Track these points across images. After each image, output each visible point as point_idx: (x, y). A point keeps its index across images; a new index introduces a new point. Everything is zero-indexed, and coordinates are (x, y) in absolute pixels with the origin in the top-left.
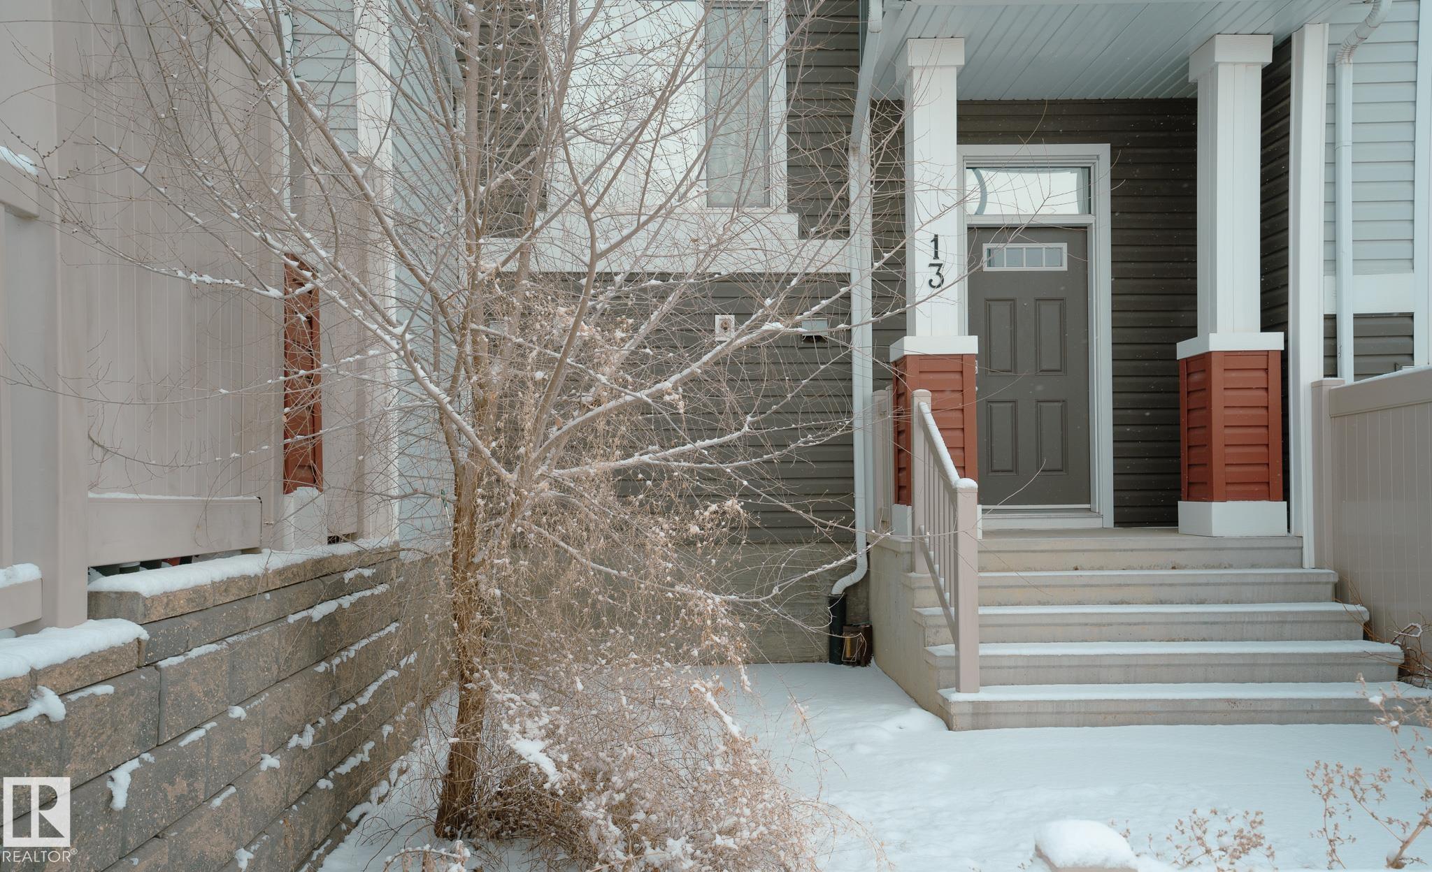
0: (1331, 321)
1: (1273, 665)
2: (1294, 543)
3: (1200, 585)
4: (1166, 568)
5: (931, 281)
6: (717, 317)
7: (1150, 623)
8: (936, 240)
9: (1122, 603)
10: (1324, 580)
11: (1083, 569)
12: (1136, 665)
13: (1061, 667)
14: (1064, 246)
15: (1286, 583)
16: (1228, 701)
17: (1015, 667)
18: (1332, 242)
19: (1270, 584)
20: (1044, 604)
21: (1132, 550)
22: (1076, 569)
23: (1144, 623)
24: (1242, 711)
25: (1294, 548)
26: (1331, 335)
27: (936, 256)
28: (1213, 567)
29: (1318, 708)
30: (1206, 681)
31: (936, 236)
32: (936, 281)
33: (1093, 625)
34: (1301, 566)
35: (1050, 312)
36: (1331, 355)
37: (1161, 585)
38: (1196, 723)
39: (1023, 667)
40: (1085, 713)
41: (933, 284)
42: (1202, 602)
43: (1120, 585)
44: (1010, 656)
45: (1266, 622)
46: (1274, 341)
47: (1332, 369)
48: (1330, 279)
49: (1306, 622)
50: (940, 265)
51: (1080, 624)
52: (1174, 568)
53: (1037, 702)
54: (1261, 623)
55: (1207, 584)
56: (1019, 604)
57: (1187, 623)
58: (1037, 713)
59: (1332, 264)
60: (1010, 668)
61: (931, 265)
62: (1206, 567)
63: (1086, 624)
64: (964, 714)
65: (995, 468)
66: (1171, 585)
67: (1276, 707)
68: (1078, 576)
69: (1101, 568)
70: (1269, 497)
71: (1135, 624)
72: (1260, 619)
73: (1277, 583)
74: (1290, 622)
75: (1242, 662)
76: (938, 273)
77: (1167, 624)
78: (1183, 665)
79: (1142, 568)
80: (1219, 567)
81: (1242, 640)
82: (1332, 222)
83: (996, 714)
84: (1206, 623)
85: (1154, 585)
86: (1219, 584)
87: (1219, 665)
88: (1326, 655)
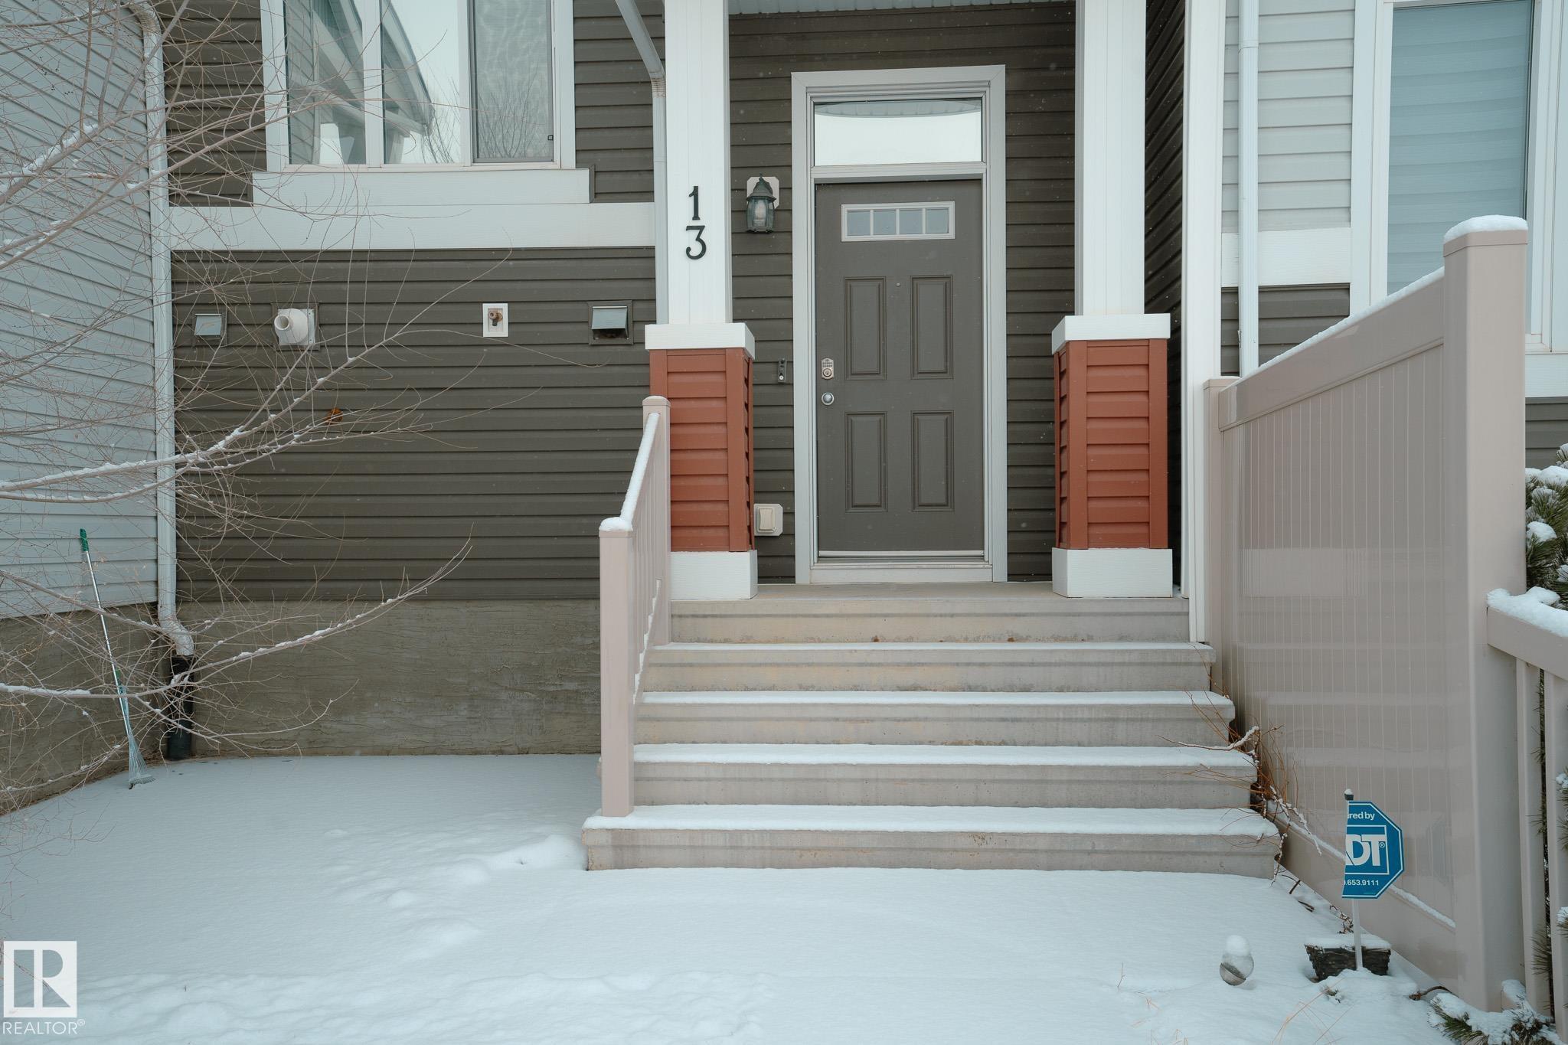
0: (1231, 295)
1: (1070, 782)
2: (1175, 607)
3: (1022, 665)
4: (999, 640)
5: (688, 249)
6: (486, 307)
7: (926, 719)
8: (695, 193)
9: (915, 688)
10: (1196, 659)
11: (885, 640)
12: (877, 780)
13: (771, 780)
14: (951, 206)
15: (1143, 664)
16: (974, 835)
17: (708, 780)
18: (1232, 186)
19: (1123, 664)
20: (807, 689)
21: (952, 616)
22: (876, 640)
23: (917, 719)
24: (993, 850)
25: (1178, 614)
26: (1231, 318)
27: (696, 217)
28: (1065, 639)
29: (1102, 847)
30: (977, 803)
31: (696, 189)
32: (696, 249)
33: (845, 720)
34: (1187, 639)
35: (931, 295)
36: (1231, 345)
37: (968, 664)
38: (928, 866)
39: (719, 780)
40: (771, 848)
41: (692, 253)
42: (1026, 689)
43: (910, 664)
44: (699, 764)
45: (1090, 720)
46: (1158, 326)
47: (1231, 366)
48: (1229, 237)
49: (1147, 720)
50: (701, 228)
51: (828, 719)
52: (1011, 640)
53: (703, 832)
54: (1082, 720)
55: (1032, 664)
56: (772, 688)
57: (978, 720)
58: (703, 847)
59: (1231, 216)
60: (700, 780)
61: (689, 228)
62: (1057, 639)
63: (837, 719)
64: (602, 847)
65: (857, 502)
66: (982, 665)
67: (1042, 845)
68: (851, 651)
69: (910, 640)
70: (1149, 543)
71: (905, 720)
72: (1080, 715)
73: (1130, 664)
74: (1123, 720)
75: (1025, 777)
76: (698, 239)
77: (949, 720)
78: (943, 780)
79: (966, 640)
80: (1074, 639)
81: (1056, 744)
82: (1232, 158)
83: (645, 846)
84: (1003, 720)
85: (957, 664)
86: (1050, 664)
87: (994, 781)
88: (1144, 768)
